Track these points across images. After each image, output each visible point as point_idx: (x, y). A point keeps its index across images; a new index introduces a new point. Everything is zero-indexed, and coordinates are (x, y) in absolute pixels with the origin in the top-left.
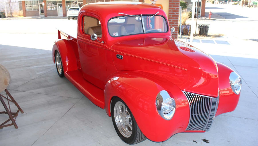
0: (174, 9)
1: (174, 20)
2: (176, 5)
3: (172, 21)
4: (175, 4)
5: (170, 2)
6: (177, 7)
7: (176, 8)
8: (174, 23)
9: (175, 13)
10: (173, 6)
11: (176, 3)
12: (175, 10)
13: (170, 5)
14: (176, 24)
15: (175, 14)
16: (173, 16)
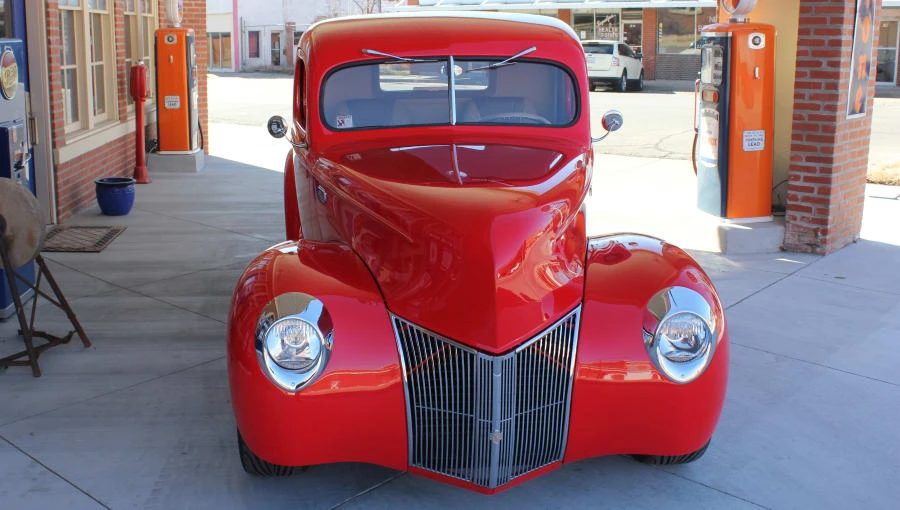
0: (821, 43)
1: (818, 91)
2: (829, 26)
3: (811, 98)
4: (823, 21)
5: (805, 15)
6: (831, 38)
7: (827, 38)
8: (817, 107)
9: (824, 61)
10: (817, 32)
11: (828, 17)
12: (826, 47)
13: (804, 27)
14: (826, 113)
15: (825, 68)
16: (815, 75)
